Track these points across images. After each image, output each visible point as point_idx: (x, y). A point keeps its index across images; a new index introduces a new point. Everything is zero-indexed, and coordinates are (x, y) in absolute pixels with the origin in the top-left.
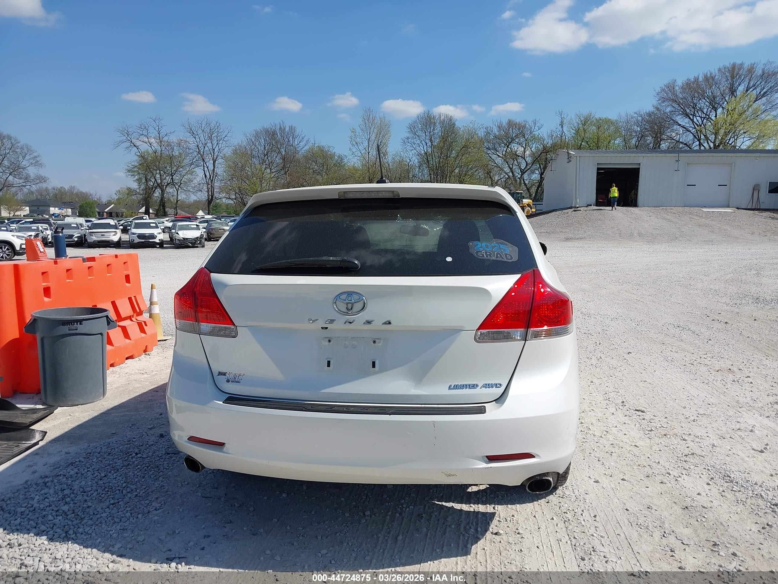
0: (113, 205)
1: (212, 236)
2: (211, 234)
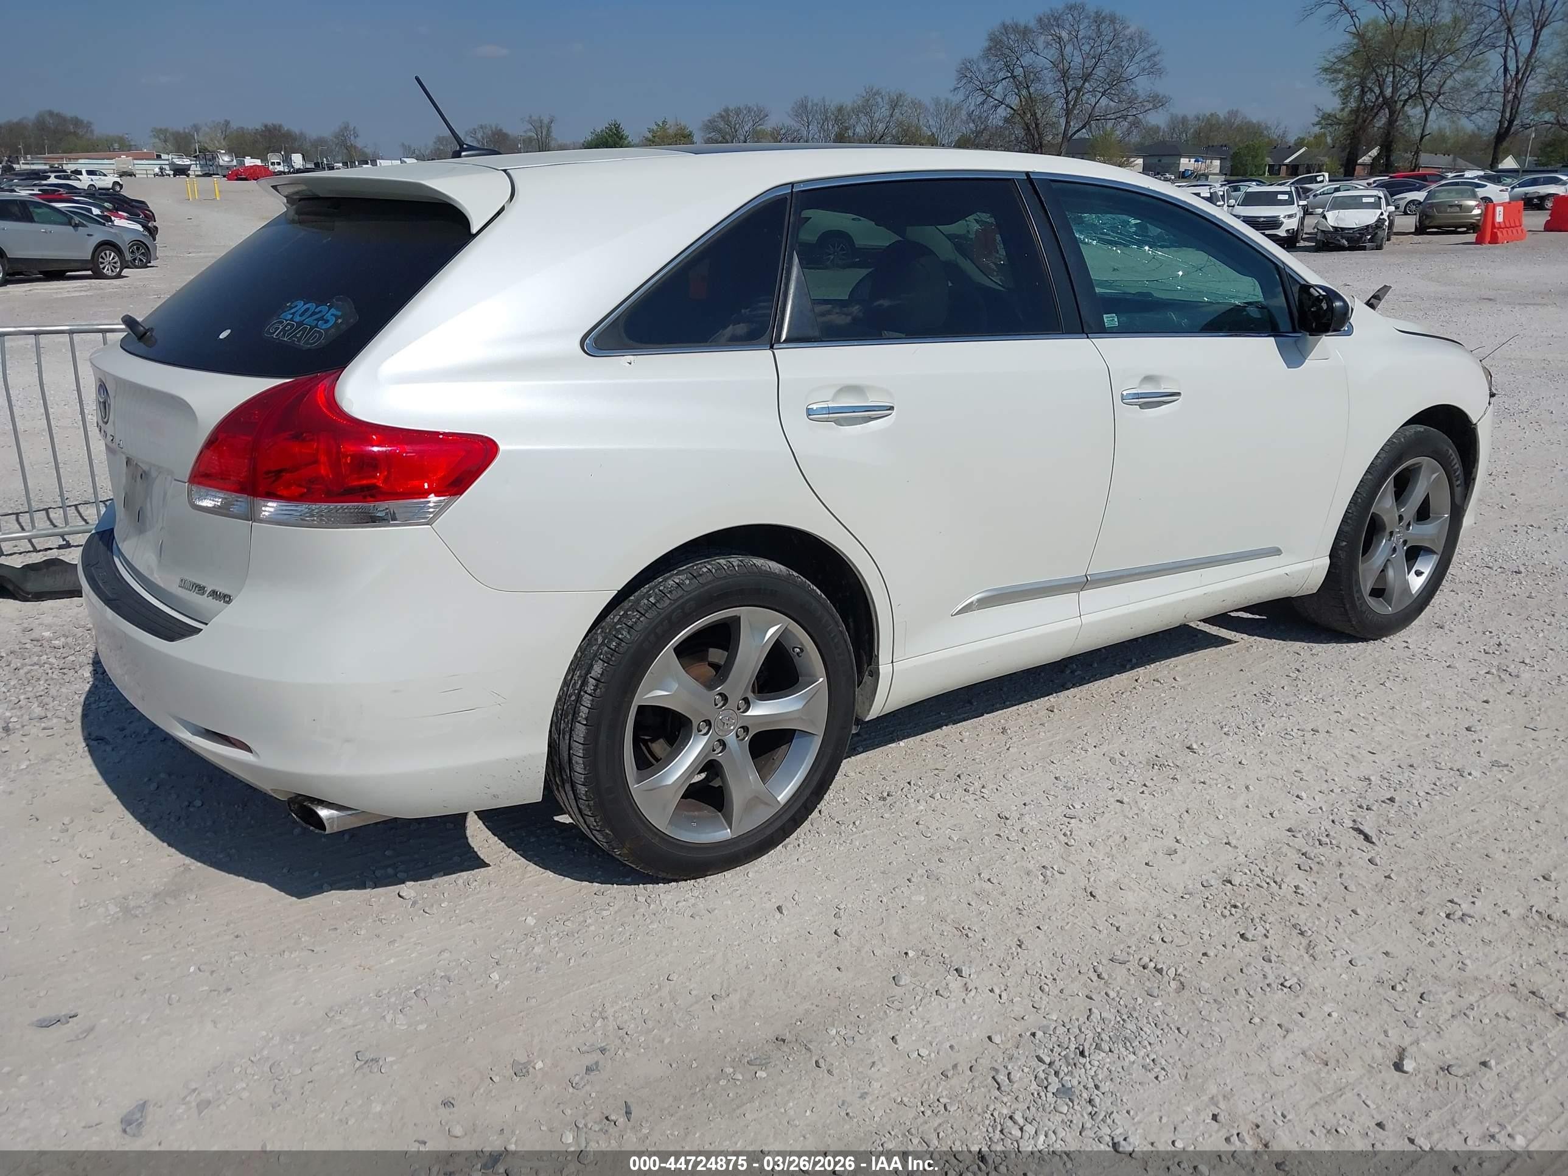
0: (1303, 150)
1: (1427, 222)
2: (1428, 217)
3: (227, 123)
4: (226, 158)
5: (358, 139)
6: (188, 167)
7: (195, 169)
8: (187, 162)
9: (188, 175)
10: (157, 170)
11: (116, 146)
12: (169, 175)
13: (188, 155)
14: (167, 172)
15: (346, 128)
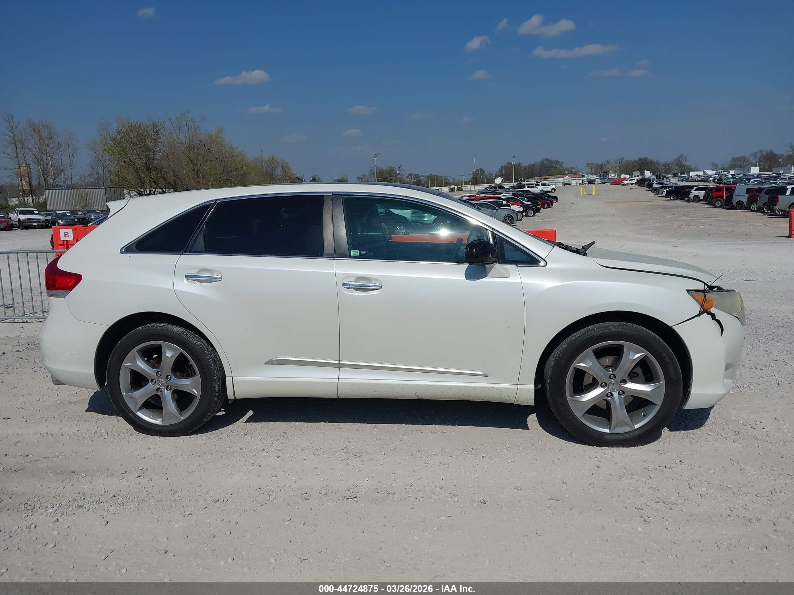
3: (622, 159)
4: (613, 175)
5: (687, 162)
6: (595, 180)
7: (598, 180)
8: (595, 177)
9: (594, 184)
10: (581, 182)
11: (567, 172)
12: (586, 184)
13: (596, 174)
14: (585, 183)
15: (681, 157)
